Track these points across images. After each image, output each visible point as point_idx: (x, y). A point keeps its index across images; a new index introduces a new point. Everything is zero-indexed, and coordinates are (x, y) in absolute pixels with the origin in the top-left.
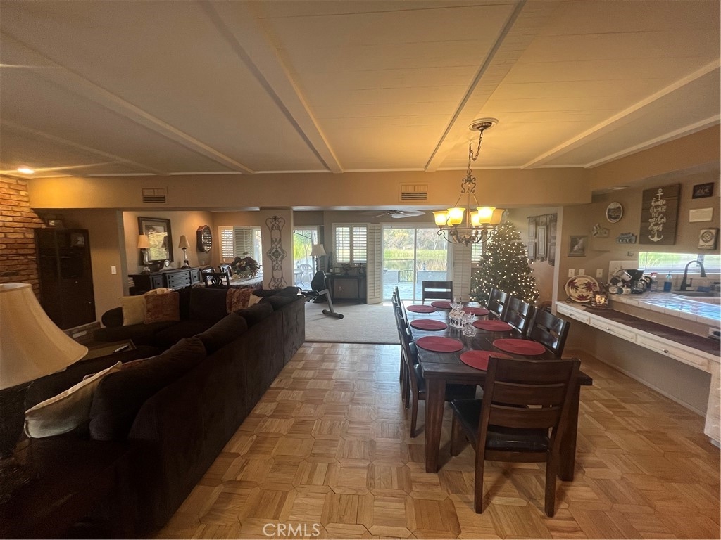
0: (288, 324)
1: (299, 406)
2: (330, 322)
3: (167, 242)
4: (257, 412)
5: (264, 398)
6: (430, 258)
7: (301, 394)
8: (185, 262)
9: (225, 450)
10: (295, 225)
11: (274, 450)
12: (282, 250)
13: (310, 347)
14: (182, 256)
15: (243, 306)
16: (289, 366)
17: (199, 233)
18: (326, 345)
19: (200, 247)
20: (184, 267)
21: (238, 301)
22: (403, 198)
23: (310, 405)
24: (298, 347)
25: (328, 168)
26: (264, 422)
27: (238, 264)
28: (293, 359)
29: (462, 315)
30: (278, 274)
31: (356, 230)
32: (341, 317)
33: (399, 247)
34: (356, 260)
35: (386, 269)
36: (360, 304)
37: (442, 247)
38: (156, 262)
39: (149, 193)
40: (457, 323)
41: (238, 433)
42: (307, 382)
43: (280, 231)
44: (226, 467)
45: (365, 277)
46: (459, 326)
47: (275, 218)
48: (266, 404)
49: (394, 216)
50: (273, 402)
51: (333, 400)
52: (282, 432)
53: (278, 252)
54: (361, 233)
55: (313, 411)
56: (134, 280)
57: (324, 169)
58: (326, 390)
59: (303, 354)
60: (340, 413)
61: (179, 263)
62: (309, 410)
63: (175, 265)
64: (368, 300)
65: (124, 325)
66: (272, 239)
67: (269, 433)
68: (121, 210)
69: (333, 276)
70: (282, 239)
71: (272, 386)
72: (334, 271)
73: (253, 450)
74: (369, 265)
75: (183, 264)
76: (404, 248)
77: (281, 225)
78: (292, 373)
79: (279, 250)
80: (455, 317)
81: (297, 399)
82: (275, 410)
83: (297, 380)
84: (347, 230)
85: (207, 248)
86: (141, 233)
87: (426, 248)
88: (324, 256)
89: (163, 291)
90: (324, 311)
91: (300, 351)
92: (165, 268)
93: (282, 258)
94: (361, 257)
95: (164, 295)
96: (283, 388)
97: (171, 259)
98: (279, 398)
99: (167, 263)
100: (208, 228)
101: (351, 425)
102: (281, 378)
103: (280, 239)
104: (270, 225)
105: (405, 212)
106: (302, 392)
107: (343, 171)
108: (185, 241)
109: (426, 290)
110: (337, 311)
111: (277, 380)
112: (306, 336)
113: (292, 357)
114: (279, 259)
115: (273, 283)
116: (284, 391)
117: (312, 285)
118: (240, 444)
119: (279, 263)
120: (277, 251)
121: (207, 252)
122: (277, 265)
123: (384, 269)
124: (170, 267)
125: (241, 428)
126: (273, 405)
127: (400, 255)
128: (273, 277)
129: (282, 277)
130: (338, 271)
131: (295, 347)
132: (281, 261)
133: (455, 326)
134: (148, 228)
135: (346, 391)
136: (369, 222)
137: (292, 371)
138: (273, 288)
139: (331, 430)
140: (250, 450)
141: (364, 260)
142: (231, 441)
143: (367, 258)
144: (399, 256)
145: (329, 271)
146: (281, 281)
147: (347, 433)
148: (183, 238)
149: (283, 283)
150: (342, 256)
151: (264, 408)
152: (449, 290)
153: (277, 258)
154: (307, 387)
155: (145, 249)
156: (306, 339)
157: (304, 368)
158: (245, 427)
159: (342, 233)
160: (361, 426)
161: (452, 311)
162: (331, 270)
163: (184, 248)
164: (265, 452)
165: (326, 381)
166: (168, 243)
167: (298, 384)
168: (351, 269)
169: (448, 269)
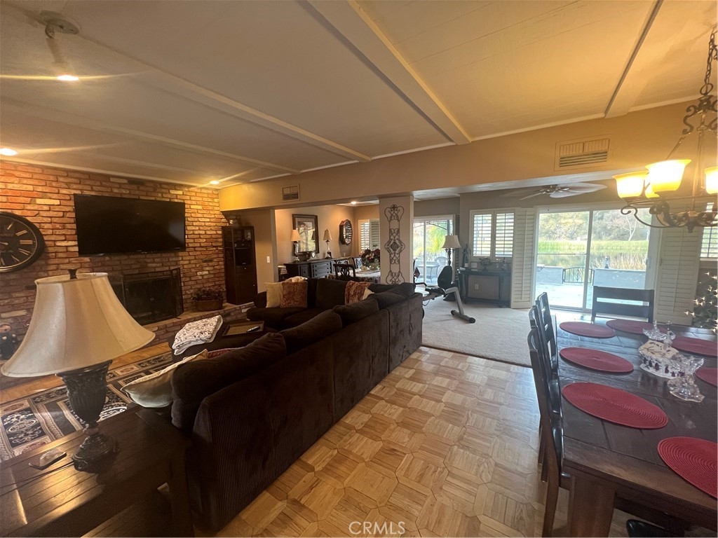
0: (398, 324)
1: (392, 427)
2: (458, 326)
3: (314, 237)
4: (348, 421)
5: (360, 405)
6: (620, 252)
7: (398, 413)
8: (328, 253)
9: (303, 458)
10: (415, 216)
11: (348, 479)
12: (400, 242)
13: (426, 353)
14: (325, 248)
15: (359, 299)
16: (397, 372)
17: (341, 227)
18: (445, 354)
19: (342, 241)
20: (327, 258)
21: (355, 294)
22: (561, 165)
23: (405, 430)
24: (410, 351)
25: (451, 140)
26: (351, 437)
27: (367, 256)
28: (404, 364)
29: (669, 355)
30: (395, 269)
31: (500, 217)
32: (472, 321)
33: (572, 237)
34: (500, 252)
35: (542, 265)
36: (500, 307)
37: (642, 237)
38: (305, 253)
39: (287, 191)
40: (657, 367)
41: (322, 441)
42: (411, 398)
43: (399, 221)
44: (296, 479)
45: (509, 275)
46: (661, 374)
47: (394, 207)
48: (359, 413)
49: (554, 195)
50: (368, 413)
51: (436, 432)
52: (364, 456)
53: (397, 244)
54: (506, 221)
55: (406, 439)
56: (287, 268)
57: (445, 142)
58: (429, 415)
59: (417, 360)
60: (440, 455)
61: (324, 254)
62: (402, 437)
63: (320, 256)
64: (513, 304)
65: (267, 307)
66: (390, 230)
67: (350, 452)
68: (274, 208)
69: (468, 272)
70: (400, 230)
71: (372, 392)
72: (470, 265)
73: (327, 470)
74: (515, 260)
75: (327, 255)
76: (579, 238)
77: (399, 214)
78: (397, 382)
79: (397, 241)
80: (654, 357)
81: (394, 417)
82: (366, 425)
83: (401, 393)
84: (488, 217)
85: (347, 241)
86: (294, 228)
87: (615, 239)
88: (458, 249)
89: (298, 280)
90: (452, 312)
91: (414, 356)
92: (311, 258)
93: (401, 251)
94: (505, 248)
95: (296, 283)
96: (382, 399)
97: (317, 251)
98: (374, 410)
99: (313, 254)
100: (349, 222)
101: (449, 479)
102: (384, 385)
103: (398, 231)
104: (389, 215)
105: (571, 188)
106: (402, 409)
107: (471, 140)
108: (328, 234)
109: (599, 300)
110: (469, 312)
111: (379, 387)
112: (423, 339)
113: (401, 362)
114: (397, 252)
115: (390, 278)
116: (383, 402)
117: (439, 281)
118: (318, 456)
119: (397, 256)
120: (395, 243)
121: (347, 245)
122: (395, 258)
123: (538, 265)
124: (316, 258)
125: (326, 436)
126: (366, 418)
127: (573, 248)
128: (391, 271)
129: (400, 272)
130: (475, 266)
131: (408, 351)
132: (399, 254)
133: (651, 370)
134: (300, 224)
135: (454, 424)
136: (518, 206)
137: (398, 379)
138: (390, 283)
139: (422, 475)
140: (325, 468)
141: (509, 253)
142: (312, 449)
143: (513, 251)
144: (570, 249)
145: (463, 266)
146: (399, 276)
147: (441, 488)
148: (327, 232)
149: (400, 277)
150: (481, 248)
151: (355, 418)
152: (648, 304)
153: (395, 250)
154: (410, 404)
155: (296, 242)
156: (423, 342)
157: (412, 379)
158: (331, 436)
159: (482, 223)
160: (465, 486)
161: (648, 345)
162: (466, 265)
163: (328, 241)
164: (339, 477)
165: (434, 402)
166: (316, 237)
167: (400, 397)
168: (490, 264)
169: (648, 268)
